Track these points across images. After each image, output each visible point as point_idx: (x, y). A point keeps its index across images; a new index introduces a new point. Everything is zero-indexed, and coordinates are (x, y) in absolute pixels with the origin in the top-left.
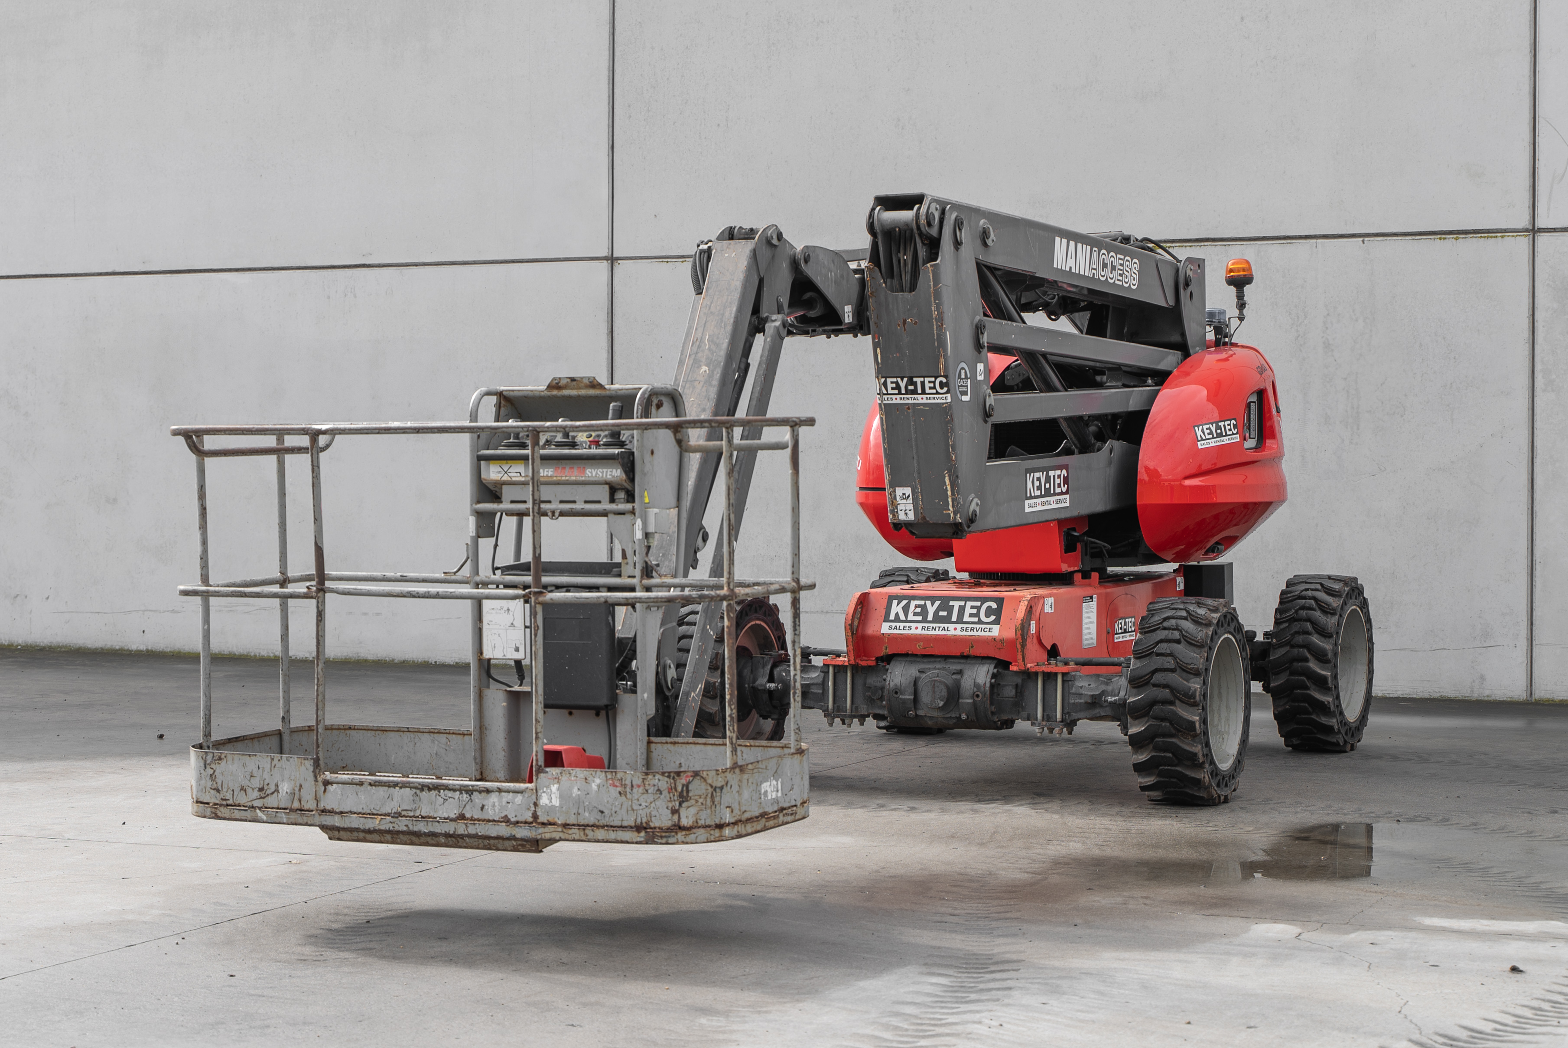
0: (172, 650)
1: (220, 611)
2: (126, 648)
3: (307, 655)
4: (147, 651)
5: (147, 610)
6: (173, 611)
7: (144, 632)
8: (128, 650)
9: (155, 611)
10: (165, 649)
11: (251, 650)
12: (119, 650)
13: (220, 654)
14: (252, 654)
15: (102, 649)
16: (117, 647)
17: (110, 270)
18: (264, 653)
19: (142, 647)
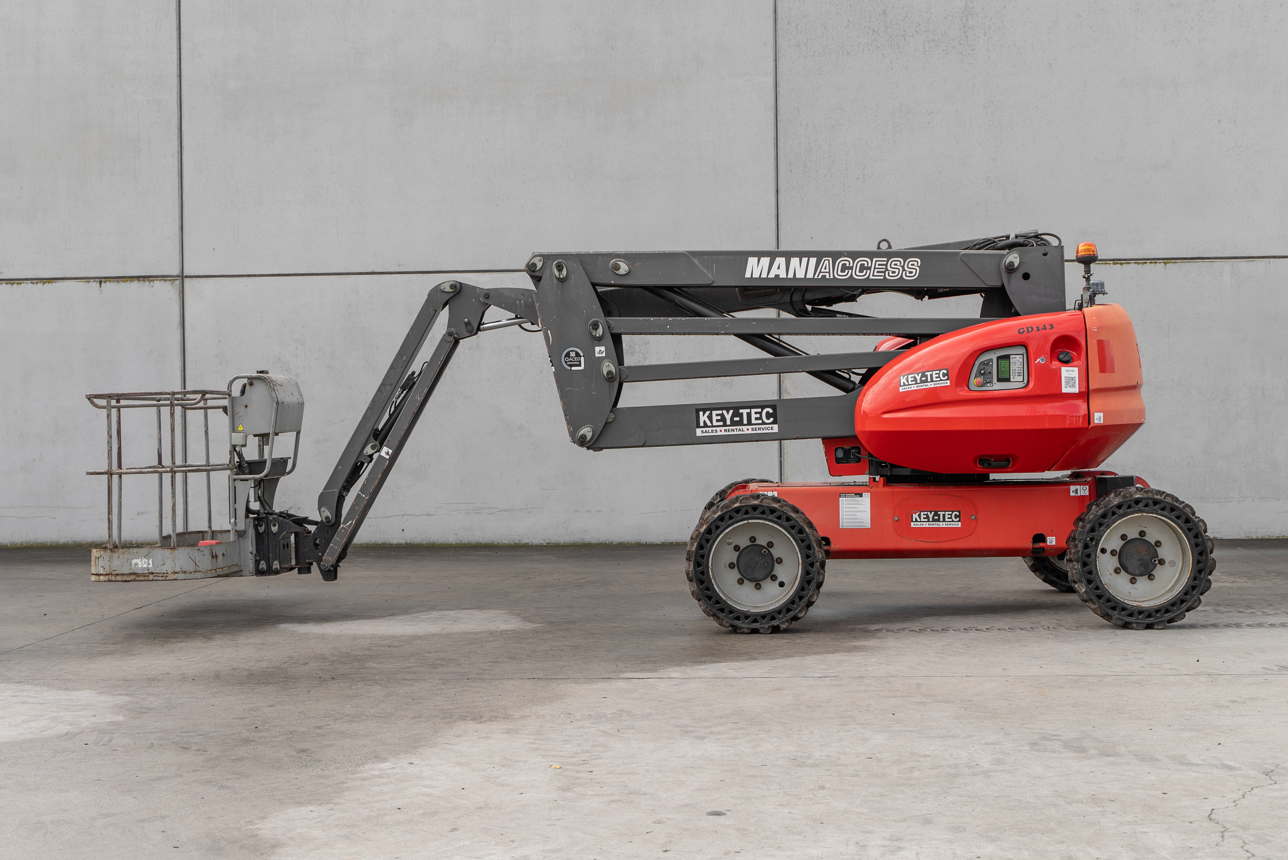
0: (428, 542)
1: (468, 513)
2: (388, 542)
3: (542, 542)
4: (407, 544)
5: (406, 515)
6: (428, 515)
7: (403, 530)
8: (390, 544)
9: (412, 515)
10: (422, 542)
11: (495, 540)
12: (382, 544)
13: (468, 544)
14: (496, 543)
15: (367, 544)
16: (380, 542)
17: (370, 271)
18: (506, 542)
19: (402, 541)
